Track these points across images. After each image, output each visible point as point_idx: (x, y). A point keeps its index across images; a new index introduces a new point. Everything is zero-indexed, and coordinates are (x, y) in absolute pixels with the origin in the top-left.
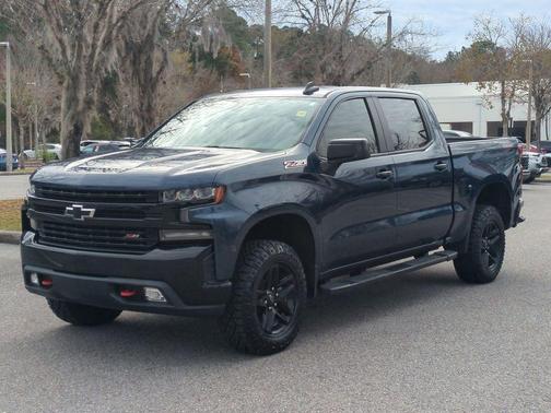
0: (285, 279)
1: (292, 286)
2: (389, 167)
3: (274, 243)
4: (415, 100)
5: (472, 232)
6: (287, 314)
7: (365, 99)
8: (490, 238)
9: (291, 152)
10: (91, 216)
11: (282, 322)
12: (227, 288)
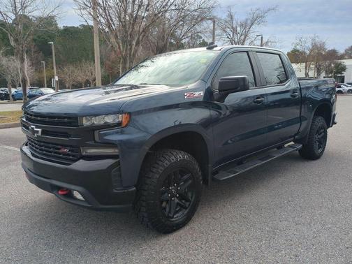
0: (185, 177)
1: (190, 182)
2: (262, 96)
3: (174, 153)
4: (279, 55)
5: (310, 132)
6: (187, 201)
7: (247, 52)
8: (319, 135)
9: (191, 86)
10: (40, 134)
11: (183, 207)
12: (132, 191)
